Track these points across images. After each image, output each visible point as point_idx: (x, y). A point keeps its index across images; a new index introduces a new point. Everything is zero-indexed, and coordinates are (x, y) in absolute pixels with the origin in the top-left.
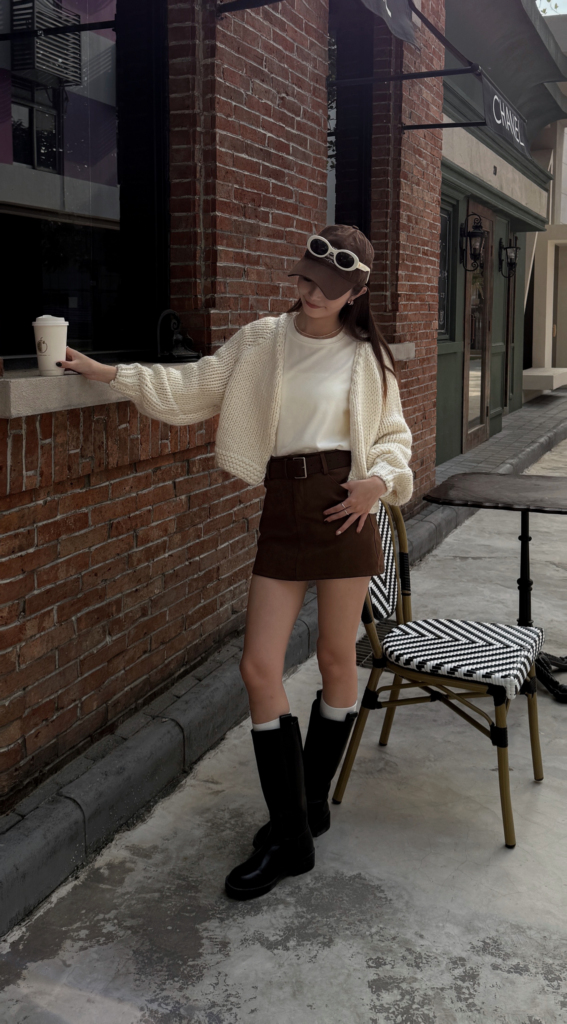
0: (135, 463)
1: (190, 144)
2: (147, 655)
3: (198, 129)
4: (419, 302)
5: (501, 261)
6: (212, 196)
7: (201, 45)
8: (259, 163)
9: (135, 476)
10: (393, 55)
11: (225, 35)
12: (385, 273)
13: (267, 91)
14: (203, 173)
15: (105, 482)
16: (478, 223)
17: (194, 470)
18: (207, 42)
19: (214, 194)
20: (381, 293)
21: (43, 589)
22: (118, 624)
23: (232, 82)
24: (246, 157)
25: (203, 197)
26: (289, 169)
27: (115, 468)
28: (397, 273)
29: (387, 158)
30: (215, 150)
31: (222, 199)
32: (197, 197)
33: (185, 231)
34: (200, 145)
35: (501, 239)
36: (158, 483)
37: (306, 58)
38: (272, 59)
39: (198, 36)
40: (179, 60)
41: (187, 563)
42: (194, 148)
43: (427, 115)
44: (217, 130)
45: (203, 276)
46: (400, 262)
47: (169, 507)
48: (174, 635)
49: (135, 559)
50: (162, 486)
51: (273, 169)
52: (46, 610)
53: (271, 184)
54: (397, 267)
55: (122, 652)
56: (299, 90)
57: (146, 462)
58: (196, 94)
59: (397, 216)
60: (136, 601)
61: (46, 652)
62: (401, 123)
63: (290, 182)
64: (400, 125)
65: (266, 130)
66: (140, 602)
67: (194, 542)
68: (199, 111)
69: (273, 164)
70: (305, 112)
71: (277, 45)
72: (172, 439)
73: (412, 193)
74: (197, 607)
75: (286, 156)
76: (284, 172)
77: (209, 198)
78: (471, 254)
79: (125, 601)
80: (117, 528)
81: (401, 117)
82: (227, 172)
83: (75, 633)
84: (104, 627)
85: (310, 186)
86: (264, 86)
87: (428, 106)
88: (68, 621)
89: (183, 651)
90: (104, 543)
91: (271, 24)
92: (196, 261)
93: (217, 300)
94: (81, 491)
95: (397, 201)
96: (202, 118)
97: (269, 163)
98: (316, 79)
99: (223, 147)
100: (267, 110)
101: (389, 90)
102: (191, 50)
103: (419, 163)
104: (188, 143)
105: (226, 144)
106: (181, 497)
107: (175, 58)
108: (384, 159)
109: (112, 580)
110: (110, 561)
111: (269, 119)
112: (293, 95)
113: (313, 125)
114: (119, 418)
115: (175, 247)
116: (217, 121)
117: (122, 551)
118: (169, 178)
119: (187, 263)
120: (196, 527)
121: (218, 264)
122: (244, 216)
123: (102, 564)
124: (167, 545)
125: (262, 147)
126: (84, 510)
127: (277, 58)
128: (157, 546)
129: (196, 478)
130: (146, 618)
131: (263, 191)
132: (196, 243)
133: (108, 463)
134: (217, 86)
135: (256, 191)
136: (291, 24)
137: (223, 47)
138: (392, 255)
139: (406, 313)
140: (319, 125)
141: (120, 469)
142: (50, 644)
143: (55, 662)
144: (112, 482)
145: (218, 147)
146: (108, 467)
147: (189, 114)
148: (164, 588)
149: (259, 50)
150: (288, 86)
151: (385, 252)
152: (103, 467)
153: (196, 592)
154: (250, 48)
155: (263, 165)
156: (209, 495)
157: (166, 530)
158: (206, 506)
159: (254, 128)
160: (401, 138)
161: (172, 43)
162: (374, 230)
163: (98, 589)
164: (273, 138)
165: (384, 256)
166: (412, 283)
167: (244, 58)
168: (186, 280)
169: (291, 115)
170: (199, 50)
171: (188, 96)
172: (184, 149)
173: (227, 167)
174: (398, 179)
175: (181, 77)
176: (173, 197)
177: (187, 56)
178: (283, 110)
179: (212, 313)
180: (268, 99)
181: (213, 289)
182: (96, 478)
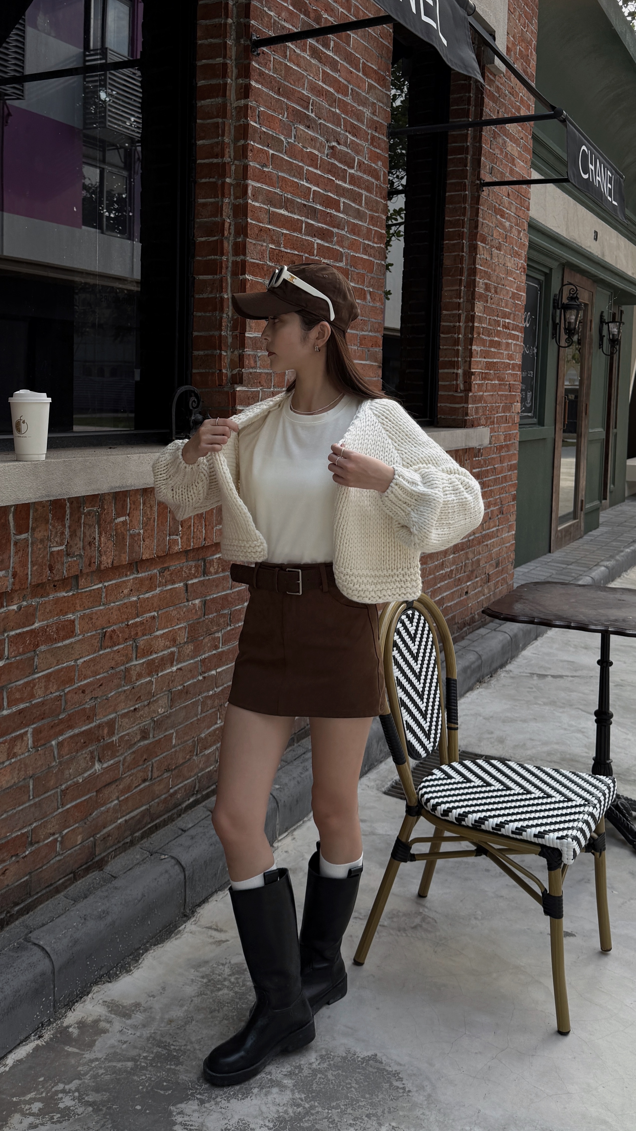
0: (137, 562)
1: (218, 197)
2: (147, 783)
3: (228, 180)
4: (497, 382)
5: (601, 337)
6: (242, 257)
7: (234, 84)
8: (302, 221)
9: (136, 577)
10: (473, 102)
11: (261, 74)
12: (457, 348)
13: (313, 139)
14: (232, 231)
15: (97, 584)
16: (573, 294)
17: (212, 570)
18: (240, 81)
19: (245, 254)
20: (452, 371)
21: (14, 709)
22: (111, 749)
23: (270, 127)
24: (286, 213)
25: (231, 259)
26: (338, 228)
27: (111, 568)
28: (471, 349)
29: (462, 218)
30: (246, 205)
31: (254, 261)
32: (224, 258)
33: (211, 296)
34: (230, 198)
35: (602, 312)
36: (166, 586)
37: (364, 102)
38: (321, 102)
39: (230, 74)
40: (208, 101)
41: (200, 678)
42: (222, 202)
43: (512, 171)
44: (250, 182)
45: (229, 348)
46: (475, 336)
47: (179, 613)
48: (181, 761)
49: (134, 674)
50: (171, 589)
51: (318, 227)
52: (18, 733)
53: (315, 245)
54: (471, 342)
55: (116, 780)
56: (353, 139)
57: (151, 562)
58: (226, 140)
59: (472, 284)
60: (134, 723)
61: (17, 782)
62: (480, 179)
63: (340, 243)
64: (478, 182)
65: (311, 183)
66: (139, 724)
67: (210, 654)
68: (229, 160)
69: (319, 222)
70: (360, 163)
71: (327, 87)
72: (183, 534)
73: (491, 258)
74: (213, 728)
75: (335, 213)
76: (332, 232)
77: (239, 259)
78: (565, 329)
79: (120, 723)
80: (111, 637)
81: (479, 173)
82: (261, 229)
83: (55, 760)
84: (92, 752)
85: (364, 249)
86: (310, 132)
87: (513, 161)
88: (48, 745)
89: (193, 779)
90: (95, 655)
91: (321, 62)
92: (221, 330)
93: (244, 375)
94: (66, 595)
95: (473, 267)
96: (233, 168)
97: (314, 220)
98: (375, 126)
99: (257, 201)
100: (313, 160)
101: (467, 142)
102: (222, 90)
103: (502, 225)
104: (216, 196)
105: (260, 198)
106: (194, 602)
107: (204, 99)
108: (459, 220)
109: (104, 698)
110: (102, 676)
111: (315, 171)
112: (346, 144)
113: (370, 178)
114: (116, 510)
115: (199, 314)
116: (250, 172)
117: (117, 664)
118: (194, 237)
119: (211, 333)
120: (213, 636)
121: (247, 335)
123: (91, 679)
124: (176, 657)
125: (305, 203)
126: (70, 616)
127: (327, 101)
128: (162, 658)
129: (214, 580)
130: (146, 742)
131: (305, 252)
132: (222, 310)
133: (101, 562)
134: (250, 130)
135: (296, 253)
136: (345, 64)
137: (260, 87)
138: (466, 327)
139: (481, 393)
140: (378, 178)
141: (116, 569)
142: (23, 773)
143: (29, 792)
144: (106, 584)
145: (250, 201)
146: (100, 567)
147: (218, 164)
148: (171, 707)
149: (304, 92)
150: (340, 134)
151: (458, 324)
152: (94, 567)
153: (210, 711)
154: (293, 89)
155: (307, 223)
156: (230, 599)
157: (174, 640)
158: (226, 612)
159: (296, 180)
160: (479, 196)
161: (201, 83)
162: (445, 300)
163: (85, 709)
164: (319, 192)
165: (456, 330)
166: (489, 360)
167: (285, 100)
168: (209, 352)
169: (343, 167)
170: (230, 90)
171: (217, 143)
172: (211, 203)
173: (261, 225)
174: (474, 242)
175: (209, 121)
176: (198, 258)
177: (217, 97)
178: (332, 161)
179: (239, 391)
180: (314, 148)
181: (240, 362)
182: (86, 579)
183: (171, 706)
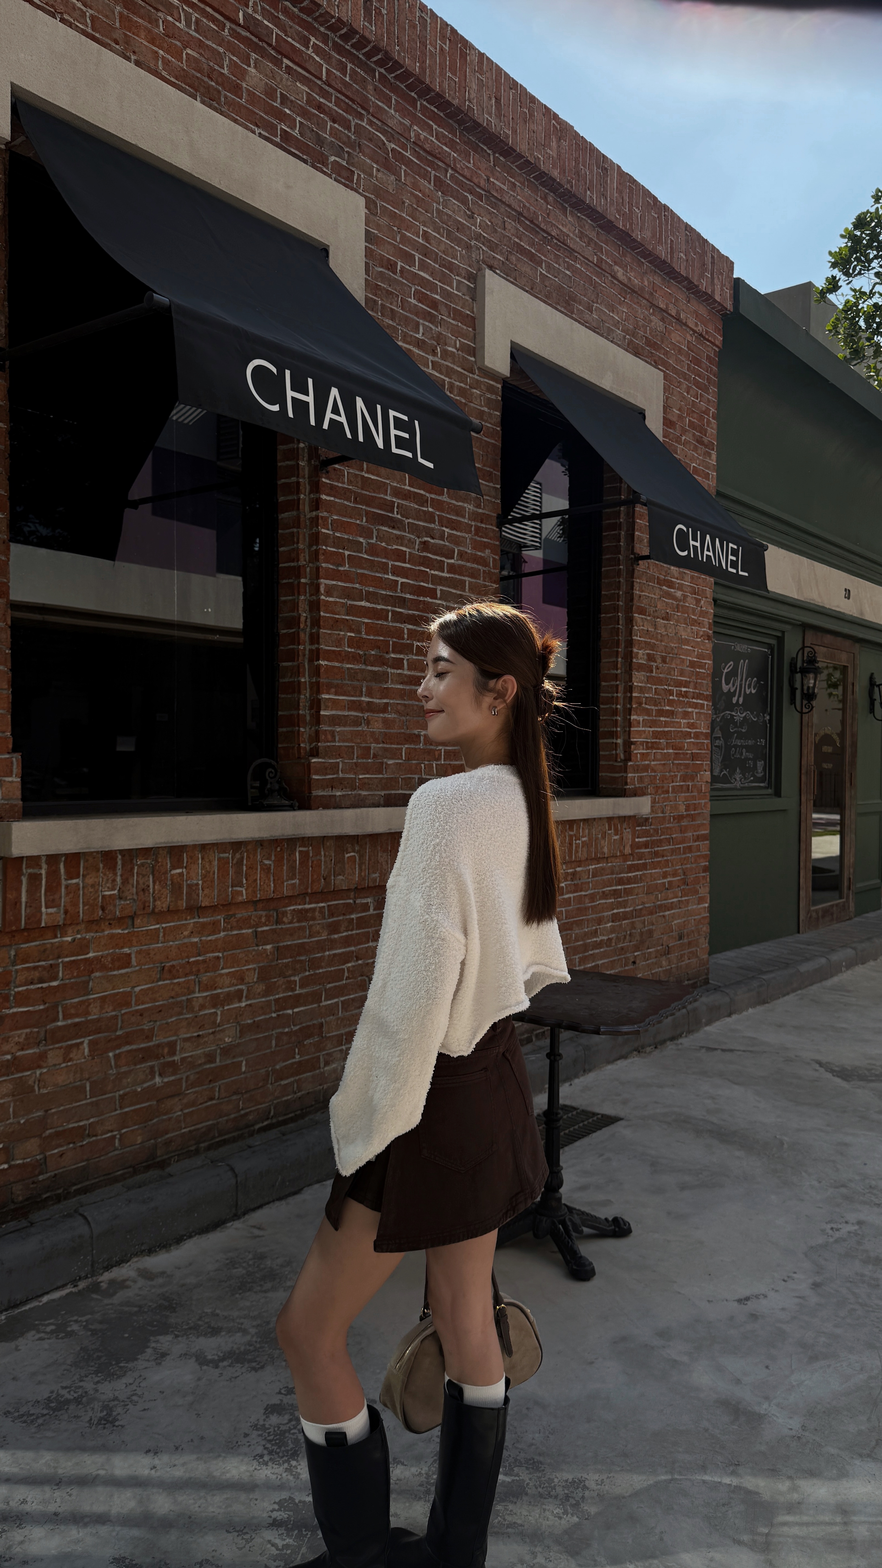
0: (196, 908)
1: (295, 595)
2: (214, 1102)
3: (302, 580)
4: (671, 751)
5: (872, 701)
6: (317, 646)
7: (306, 499)
8: (388, 611)
9: (198, 921)
11: (333, 487)
12: (615, 718)
13: (398, 537)
14: (309, 623)
15: (154, 925)
16: (812, 657)
17: (283, 919)
18: (312, 495)
19: (319, 643)
20: (612, 741)
21: (70, 1022)
22: (172, 1067)
23: (345, 532)
24: (368, 604)
25: (307, 648)
27: (167, 912)
28: (630, 719)
29: (617, 592)
30: (319, 600)
31: (329, 648)
32: (301, 647)
33: (291, 680)
34: (305, 596)
35: (872, 674)
36: (231, 931)
38: (408, 504)
39: (303, 491)
40: (287, 514)
41: (273, 1015)
42: (298, 599)
44: (322, 580)
45: (307, 725)
46: (634, 706)
47: (247, 955)
48: (254, 1087)
49: (196, 1004)
50: (238, 934)
51: (409, 615)
52: (74, 1042)
54: (629, 712)
55: (179, 1094)
56: (452, 532)
57: (212, 908)
58: (301, 546)
59: (629, 655)
60: (198, 1047)
61: (73, 1081)
62: (632, 551)
64: (632, 556)
65: (398, 576)
66: (203, 1048)
67: (286, 994)
68: (305, 563)
69: (410, 610)
70: (461, 553)
72: (245, 885)
73: (655, 629)
74: (289, 1062)
75: (431, 600)
77: (314, 647)
79: (181, 1045)
80: (171, 971)
81: (633, 548)
82: (337, 621)
83: (112, 1069)
84: (151, 1067)
86: (395, 532)
88: (105, 1056)
89: (267, 1104)
90: (154, 985)
92: (299, 710)
93: (321, 748)
94: (121, 932)
95: (629, 638)
96: (308, 570)
98: (480, 518)
99: (331, 597)
100: (400, 556)
102: (295, 505)
103: (668, 595)
104: (293, 595)
105: (335, 593)
106: (264, 947)
107: (283, 513)
108: (614, 593)
109: (164, 1022)
110: (161, 1003)
111: (403, 565)
112: (442, 538)
113: (475, 566)
114: (171, 863)
115: (282, 696)
116: (323, 572)
117: (178, 994)
118: (278, 629)
119: (292, 712)
120: (289, 979)
121: (322, 713)
122: (365, 663)
123: (150, 1005)
124: (244, 994)
125: (391, 594)
126: (126, 950)
127: (417, 502)
128: (229, 994)
129: (287, 929)
130: (211, 1065)
131: (392, 637)
132: (299, 693)
133: (156, 906)
134: (321, 537)
135: (381, 638)
137: (332, 499)
138: (625, 698)
139: (647, 762)
140: (484, 565)
141: (172, 912)
142: (78, 1075)
143: (86, 1092)
144: (164, 925)
145: (323, 597)
146: (156, 910)
147: (294, 567)
149: (387, 498)
150: (433, 529)
151: (615, 695)
152: (149, 910)
153: (286, 1046)
154: (372, 496)
155: (393, 612)
156: (305, 946)
157: (242, 979)
158: (303, 958)
159: (378, 575)
160: (633, 570)
162: (604, 671)
163: (143, 1030)
164: (409, 583)
165: (614, 700)
166: (656, 729)
167: (364, 507)
168: (289, 729)
169: (439, 558)
170: (304, 504)
171: (293, 549)
172: (290, 600)
173: (337, 616)
174: (630, 614)
175: (288, 531)
176: (282, 648)
177: (293, 510)
178: (425, 554)
179: (314, 762)
180: (402, 545)
181: (316, 736)
182: (141, 920)
183: (240, 1037)
